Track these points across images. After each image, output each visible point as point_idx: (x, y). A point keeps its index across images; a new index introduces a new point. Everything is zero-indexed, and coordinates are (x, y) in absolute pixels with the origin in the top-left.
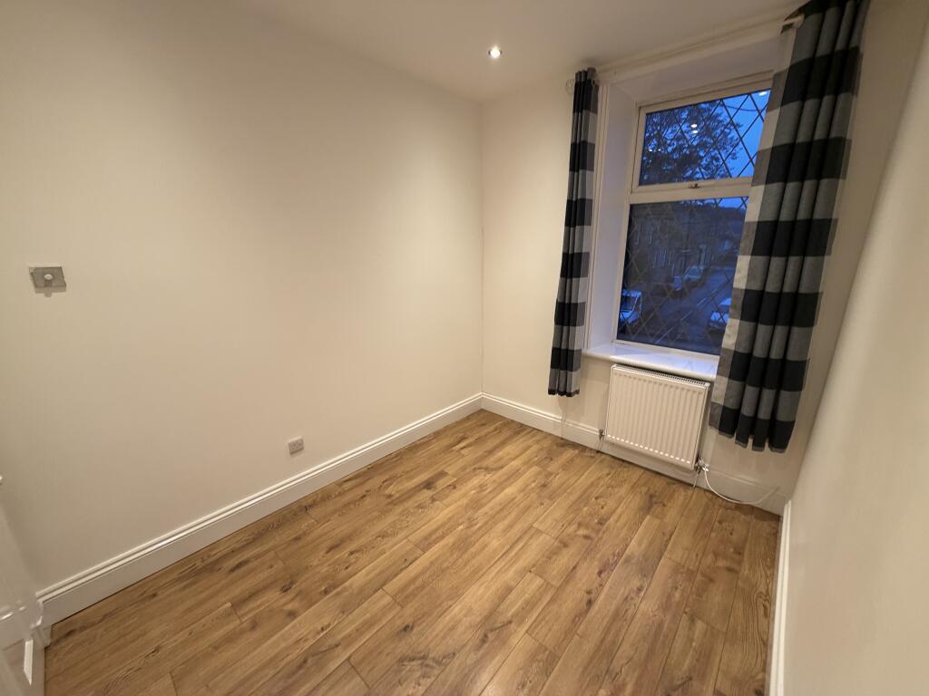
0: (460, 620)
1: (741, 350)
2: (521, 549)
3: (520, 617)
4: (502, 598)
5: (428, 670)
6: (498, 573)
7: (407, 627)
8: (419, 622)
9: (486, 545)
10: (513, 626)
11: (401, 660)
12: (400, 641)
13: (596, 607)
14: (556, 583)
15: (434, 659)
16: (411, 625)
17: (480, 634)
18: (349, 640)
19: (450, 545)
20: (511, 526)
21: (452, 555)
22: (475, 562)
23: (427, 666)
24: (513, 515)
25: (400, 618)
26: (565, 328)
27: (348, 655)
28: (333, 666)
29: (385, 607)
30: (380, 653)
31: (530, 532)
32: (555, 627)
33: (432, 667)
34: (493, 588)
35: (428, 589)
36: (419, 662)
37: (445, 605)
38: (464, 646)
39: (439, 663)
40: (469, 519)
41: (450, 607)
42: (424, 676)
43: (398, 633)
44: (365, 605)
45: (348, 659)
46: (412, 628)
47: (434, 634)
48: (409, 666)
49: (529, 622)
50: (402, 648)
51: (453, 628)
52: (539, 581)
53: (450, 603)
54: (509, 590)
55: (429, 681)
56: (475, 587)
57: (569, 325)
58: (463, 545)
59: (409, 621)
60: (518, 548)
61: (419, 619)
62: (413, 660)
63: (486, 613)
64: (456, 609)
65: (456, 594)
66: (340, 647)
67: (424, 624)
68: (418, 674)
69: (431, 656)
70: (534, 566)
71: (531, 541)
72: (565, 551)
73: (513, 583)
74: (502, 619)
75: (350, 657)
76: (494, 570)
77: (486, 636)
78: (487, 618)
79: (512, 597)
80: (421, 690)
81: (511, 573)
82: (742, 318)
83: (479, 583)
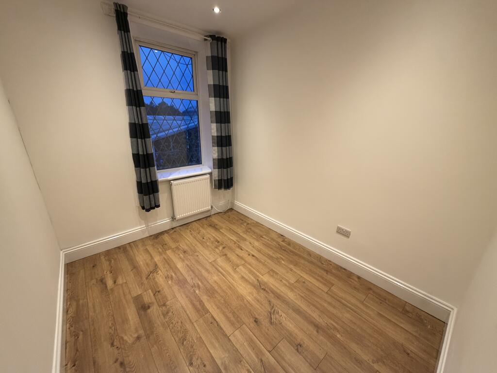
0: (255, 298)
1: (220, 158)
2: (222, 269)
3: (256, 276)
4: (246, 281)
5: (275, 312)
6: (233, 280)
7: (255, 321)
8: (253, 315)
9: (215, 282)
10: (259, 279)
11: (271, 323)
12: (262, 324)
13: (255, 255)
14: (243, 262)
15: (271, 309)
16: (254, 319)
17: (262, 291)
18: (259, 354)
19: (209, 298)
20: (207, 270)
21: (216, 297)
22: (224, 288)
23: (274, 312)
24: (200, 268)
25: (249, 324)
26: (148, 169)
27: (267, 352)
28: (272, 360)
29: (241, 333)
30: (267, 334)
31: (214, 264)
32: (261, 267)
33: (274, 310)
34: (241, 283)
35: (236, 311)
36: (272, 315)
37: (246, 303)
38: (266, 297)
39: (273, 307)
40: (192, 287)
41: (247, 301)
42: (278, 313)
43: (258, 325)
44: (238, 346)
45: (270, 352)
46: (256, 318)
47: (260, 308)
48: (274, 320)
49: (258, 274)
50: (265, 322)
51: (258, 301)
52: (241, 267)
53: (245, 301)
54: (243, 277)
55: (280, 311)
56: (239, 290)
57: (149, 167)
58: (211, 292)
59: (252, 320)
60: (222, 270)
61: (252, 315)
62: (271, 318)
63: (253, 288)
64: (249, 298)
65: (241, 298)
66: (263, 359)
67: (255, 313)
68: (277, 316)
69: (270, 310)
70: (233, 267)
71: (219, 265)
72: (228, 255)
73: (240, 276)
74: (256, 282)
75: (268, 351)
76: (231, 281)
77: (263, 289)
78: (255, 287)
79: (247, 277)
80: (283, 315)
81: (235, 276)
82: (218, 146)
83: (238, 288)
